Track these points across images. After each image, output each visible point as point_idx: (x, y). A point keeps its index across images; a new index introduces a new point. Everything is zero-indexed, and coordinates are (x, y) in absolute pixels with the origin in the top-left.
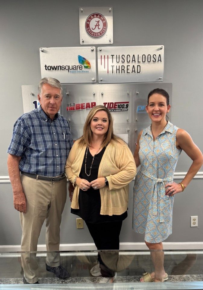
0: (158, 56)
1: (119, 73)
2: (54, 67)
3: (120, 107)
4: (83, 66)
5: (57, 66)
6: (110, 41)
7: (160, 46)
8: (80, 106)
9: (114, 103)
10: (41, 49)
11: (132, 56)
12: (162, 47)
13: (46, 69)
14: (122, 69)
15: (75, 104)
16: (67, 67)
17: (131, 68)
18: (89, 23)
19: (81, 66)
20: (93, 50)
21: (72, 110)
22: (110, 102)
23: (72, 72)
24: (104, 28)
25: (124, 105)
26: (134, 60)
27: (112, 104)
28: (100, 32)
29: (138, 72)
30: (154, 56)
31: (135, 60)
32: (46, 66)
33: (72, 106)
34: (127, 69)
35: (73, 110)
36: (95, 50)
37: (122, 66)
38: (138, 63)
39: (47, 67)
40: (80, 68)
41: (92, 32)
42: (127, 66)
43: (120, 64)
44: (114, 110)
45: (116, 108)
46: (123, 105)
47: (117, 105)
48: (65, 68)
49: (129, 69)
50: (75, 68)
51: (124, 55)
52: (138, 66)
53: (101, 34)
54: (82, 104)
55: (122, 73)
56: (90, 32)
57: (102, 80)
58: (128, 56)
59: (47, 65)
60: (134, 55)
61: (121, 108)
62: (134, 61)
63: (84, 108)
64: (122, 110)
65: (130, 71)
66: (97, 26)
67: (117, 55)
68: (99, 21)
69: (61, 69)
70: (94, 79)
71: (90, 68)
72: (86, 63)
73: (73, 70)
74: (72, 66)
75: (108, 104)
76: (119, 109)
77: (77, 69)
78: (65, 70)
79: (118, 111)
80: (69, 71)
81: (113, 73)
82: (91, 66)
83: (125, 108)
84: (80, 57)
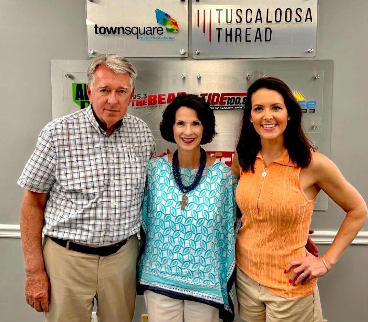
0: (305, 10)
1: (231, 41)
2: (112, 28)
3: (232, 102)
5: (117, 26)
8: (157, 99)
9: (220, 95)
11: (255, 11)
13: (97, 33)
14: (236, 35)
15: (147, 95)
16: (135, 31)
17: (253, 33)
19: (160, 29)
20: (183, 1)
21: (141, 105)
22: (213, 92)
23: (144, 38)
25: (240, 98)
26: (259, 17)
27: (216, 97)
29: (266, 41)
30: (299, 11)
31: (261, 19)
32: (96, 27)
33: (141, 99)
34: (247, 34)
35: (143, 106)
36: (187, 0)
37: (236, 29)
38: (267, 24)
39: (98, 29)
40: (159, 31)
42: (247, 29)
43: (234, 26)
44: (220, 107)
45: (225, 103)
46: (237, 98)
47: (225, 99)
48: (131, 32)
49: (250, 35)
50: (149, 32)
54: (160, 96)
55: (236, 41)
57: (198, 54)
59: (98, 26)
60: (259, 10)
61: (234, 105)
63: (165, 103)
64: (235, 108)
65: (252, 38)
67: (227, 10)
69: (123, 33)
70: (184, 51)
71: (178, 31)
72: (169, 22)
73: (146, 34)
74: (144, 28)
75: (208, 95)
76: (229, 106)
77: (154, 34)
78: (130, 36)
79: (228, 109)
80: (139, 37)
81: (219, 41)
82: (178, 28)
83: (241, 104)
84: (158, 12)
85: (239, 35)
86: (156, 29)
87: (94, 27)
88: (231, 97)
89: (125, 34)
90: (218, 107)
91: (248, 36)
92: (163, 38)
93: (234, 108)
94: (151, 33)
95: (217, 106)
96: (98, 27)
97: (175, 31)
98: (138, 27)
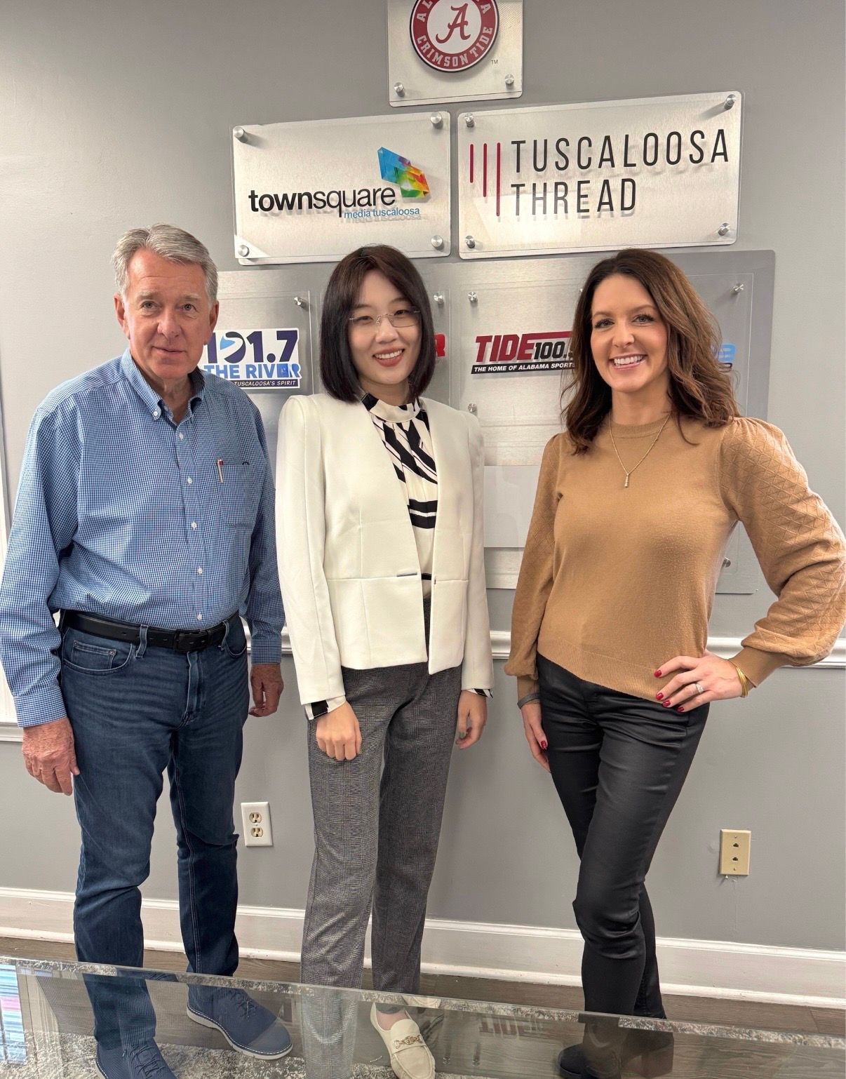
1: (545, 212)
2: (285, 196)
3: (546, 353)
4: (398, 192)
5: (298, 192)
6: (510, 85)
7: (723, 97)
9: (521, 337)
10: (237, 130)
12: (731, 96)
13: (254, 209)
14: (557, 199)
16: (334, 199)
17: (593, 192)
18: (426, 18)
20: (438, 126)
22: (504, 332)
23: (355, 216)
24: (487, 35)
25: (562, 344)
26: (607, 155)
28: (467, 51)
29: (623, 208)
30: (698, 136)
32: (253, 196)
34: (579, 196)
36: (447, 126)
37: (557, 184)
38: (626, 170)
39: (257, 200)
40: (387, 198)
41: (437, 50)
42: (580, 183)
43: (551, 177)
44: (519, 365)
45: (529, 357)
46: (558, 344)
47: (531, 346)
48: (327, 203)
49: (586, 196)
50: (365, 201)
51: (566, 141)
52: (626, 183)
53: (471, 58)
56: (428, 51)
57: (472, 246)
58: (585, 143)
59: (259, 194)
60: (607, 138)
61: (551, 359)
62: (609, 163)
64: (553, 366)
65: (591, 203)
66: (459, 25)
67: (535, 142)
68: (466, 5)
69: (310, 207)
70: (440, 241)
71: (428, 194)
72: (408, 176)
73: (358, 207)
74: (354, 191)
75: (493, 340)
76: (539, 363)
77: (375, 204)
78: (325, 212)
79: (537, 370)
80: (343, 215)
81: (518, 214)
82: (428, 189)
83: (565, 356)
84: (385, 156)
85: (562, 198)
86: (379, 194)
87: (250, 197)
88: (543, 341)
89: (313, 206)
90: (515, 367)
91: (582, 199)
92: (396, 212)
93: (550, 366)
94: (369, 203)
95: (513, 365)
96: (257, 196)
97: (421, 195)
98: (340, 192)
